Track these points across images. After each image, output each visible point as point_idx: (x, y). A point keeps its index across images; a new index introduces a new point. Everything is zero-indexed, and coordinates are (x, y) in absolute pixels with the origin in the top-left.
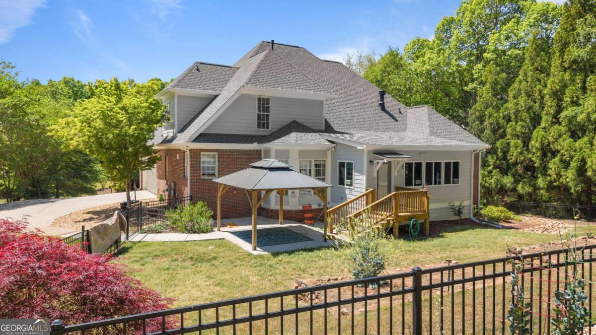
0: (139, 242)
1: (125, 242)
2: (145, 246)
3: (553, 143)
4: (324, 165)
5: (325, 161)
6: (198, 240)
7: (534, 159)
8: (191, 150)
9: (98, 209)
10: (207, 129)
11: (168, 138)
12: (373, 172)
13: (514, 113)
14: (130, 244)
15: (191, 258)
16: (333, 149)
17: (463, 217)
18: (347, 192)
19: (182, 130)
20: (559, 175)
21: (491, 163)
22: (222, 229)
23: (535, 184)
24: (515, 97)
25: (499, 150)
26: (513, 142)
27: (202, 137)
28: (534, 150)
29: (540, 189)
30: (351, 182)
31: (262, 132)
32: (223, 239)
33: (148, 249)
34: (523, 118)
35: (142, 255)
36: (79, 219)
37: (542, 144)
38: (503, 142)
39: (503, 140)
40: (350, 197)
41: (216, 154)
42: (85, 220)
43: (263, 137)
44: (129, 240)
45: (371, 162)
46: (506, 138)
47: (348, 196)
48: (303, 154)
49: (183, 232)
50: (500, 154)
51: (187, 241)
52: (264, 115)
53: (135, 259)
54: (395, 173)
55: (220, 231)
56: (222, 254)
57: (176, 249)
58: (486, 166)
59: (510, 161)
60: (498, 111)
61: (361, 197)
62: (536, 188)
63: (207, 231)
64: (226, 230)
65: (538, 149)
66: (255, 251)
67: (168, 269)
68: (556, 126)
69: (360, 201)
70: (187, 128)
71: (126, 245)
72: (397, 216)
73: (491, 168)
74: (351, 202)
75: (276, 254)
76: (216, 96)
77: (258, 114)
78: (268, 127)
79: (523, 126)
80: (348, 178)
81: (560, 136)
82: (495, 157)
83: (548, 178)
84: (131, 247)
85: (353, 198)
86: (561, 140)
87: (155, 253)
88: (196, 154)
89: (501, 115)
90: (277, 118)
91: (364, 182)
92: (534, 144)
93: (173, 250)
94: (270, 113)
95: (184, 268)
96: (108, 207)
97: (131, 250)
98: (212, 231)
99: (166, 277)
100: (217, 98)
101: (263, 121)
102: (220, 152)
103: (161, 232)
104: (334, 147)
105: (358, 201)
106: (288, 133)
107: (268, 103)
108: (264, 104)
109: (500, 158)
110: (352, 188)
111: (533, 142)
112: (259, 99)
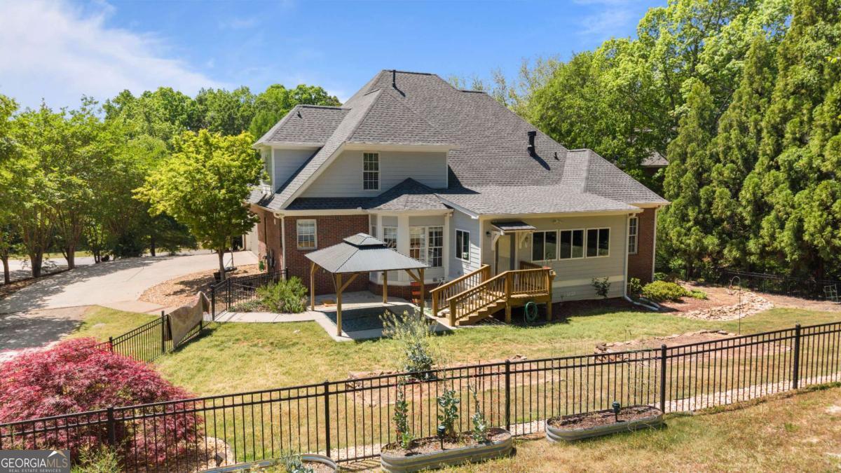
0: (225, 323)
1: (209, 323)
2: (230, 327)
3: (768, 194)
4: (441, 233)
5: (442, 228)
6: (286, 322)
7: (744, 214)
8: (285, 218)
9: (191, 279)
10: (304, 193)
11: (267, 197)
12: (491, 245)
13: (723, 152)
14: (216, 324)
15: (272, 343)
16: (451, 215)
17: (609, 296)
18: (464, 266)
19: (279, 191)
20: (773, 237)
21: (691, 218)
22: (317, 308)
23: (745, 247)
24: (726, 130)
25: (702, 201)
26: (718, 190)
27: (298, 203)
28: (744, 203)
29: (751, 254)
30: (468, 255)
31: (371, 193)
32: (314, 321)
33: (231, 332)
34: (734, 158)
35: (224, 338)
36: (168, 292)
37: (754, 194)
38: (708, 189)
39: (708, 187)
40: (467, 272)
41: (314, 221)
42: (175, 293)
43: (371, 199)
44: (215, 320)
45: (488, 233)
46: (711, 185)
47: (465, 271)
48: (414, 221)
49: (274, 312)
50: (703, 205)
51: (274, 323)
52: (372, 173)
53: (216, 343)
54: (519, 245)
55: (313, 310)
56: (304, 340)
57: (260, 331)
58: (684, 221)
59: (714, 216)
60: (704, 148)
61: (476, 273)
62: (745, 252)
63: (299, 311)
64: (320, 310)
65: (749, 202)
66: (340, 337)
67: (244, 355)
68: (773, 171)
69: (475, 278)
70: (284, 188)
71: (210, 327)
72: (509, 298)
73: (691, 224)
74: (466, 278)
75: (359, 341)
76: (319, 149)
77: (364, 173)
78: (377, 188)
79: (732, 170)
80: (465, 251)
81: (777, 185)
82: (697, 210)
83: (761, 241)
84: (215, 330)
85: (469, 273)
86: (776, 190)
87: (237, 338)
88: (291, 222)
89: (708, 152)
90: (386, 176)
91: (480, 257)
92: (746, 194)
93: (256, 333)
94: (380, 171)
95: (260, 355)
96: (202, 276)
97: (214, 333)
98: (305, 310)
99: (238, 363)
100: (320, 152)
101: (370, 179)
102: (320, 220)
103: (250, 311)
104: (452, 213)
105: (472, 277)
106: (397, 195)
107: (377, 159)
108: (371, 159)
109: (703, 211)
110: (469, 262)
111: (743, 192)
112: (365, 155)
